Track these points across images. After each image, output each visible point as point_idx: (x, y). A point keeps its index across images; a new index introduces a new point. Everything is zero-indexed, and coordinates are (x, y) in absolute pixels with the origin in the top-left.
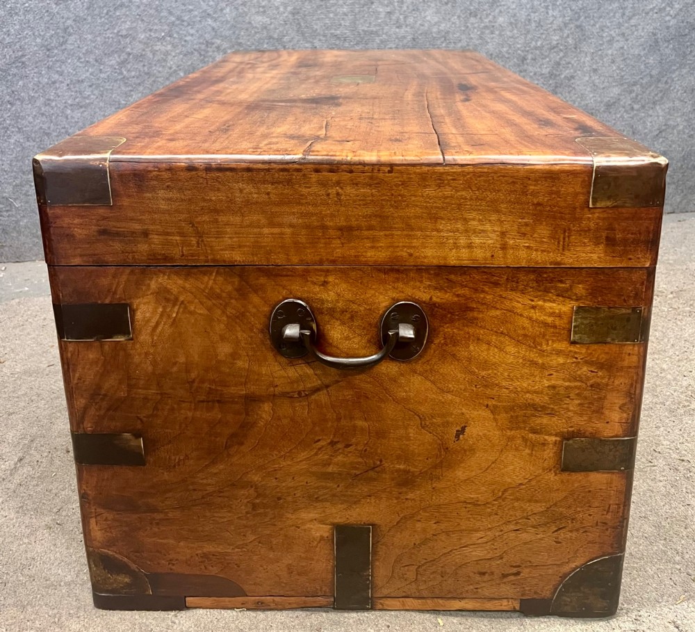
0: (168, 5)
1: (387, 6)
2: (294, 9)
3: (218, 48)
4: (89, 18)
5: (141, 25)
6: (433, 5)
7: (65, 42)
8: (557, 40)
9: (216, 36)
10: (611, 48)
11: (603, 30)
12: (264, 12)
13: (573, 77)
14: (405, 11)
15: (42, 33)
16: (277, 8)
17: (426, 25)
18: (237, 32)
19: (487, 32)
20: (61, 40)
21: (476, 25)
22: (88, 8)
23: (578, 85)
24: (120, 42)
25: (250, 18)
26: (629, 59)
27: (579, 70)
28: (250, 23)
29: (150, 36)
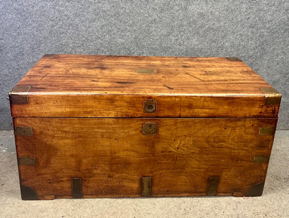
0: (82, 33)
1: (176, 37)
2: (135, 37)
3: (102, 51)
4: (50, 37)
5: (71, 41)
6: (196, 37)
7: (40, 46)
8: (252, 54)
9: (102, 47)
10: (277, 58)
11: (274, 50)
12: (123, 37)
13: (258, 69)
14: (183, 39)
15: (30, 43)
16: (128, 36)
17: (192, 45)
18: (111, 45)
19: (220, 49)
20: (38, 45)
21: (215, 46)
22: (49, 33)
23: (261, 73)
24: (62, 47)
25: (116, 39)
26: (286, 63)
27: (262, 67)
28: (116, 42)
29: (74, 45)
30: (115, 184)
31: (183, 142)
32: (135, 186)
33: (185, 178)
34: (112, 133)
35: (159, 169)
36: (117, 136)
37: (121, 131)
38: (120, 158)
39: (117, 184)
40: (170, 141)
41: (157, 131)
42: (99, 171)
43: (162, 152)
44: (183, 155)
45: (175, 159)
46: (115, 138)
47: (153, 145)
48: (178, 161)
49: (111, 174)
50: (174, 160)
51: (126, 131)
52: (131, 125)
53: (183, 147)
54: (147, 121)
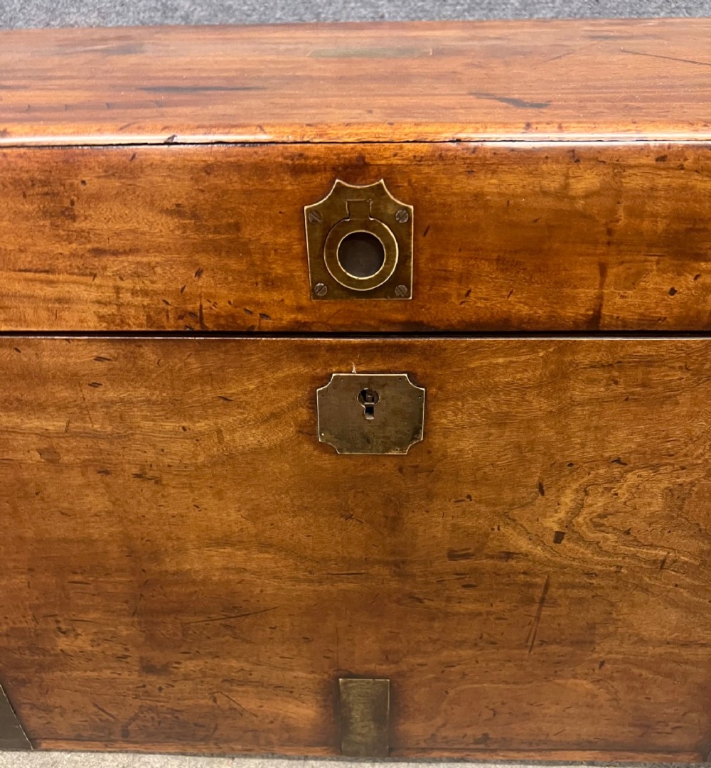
30: (190, 702)
31: (598, 502)
32: (304, 712)
33: (589, 686)
34: (111, 438)
35: (435, 641)
37: (169, 426)
38: (194, 582)
39: (202, 702)
40: (507, 495)
41: (417, 431)
42: (83, 643)
43: (453, 555)
44: (589, 574)
45: (538, 593)
46: (135, 471)
47: (391, 514)
48: (555, 603)
49: (158, 657)
50: (531, 601)
51: (201, 426)
52: (232, 389)
53: (597, 526)
54: (342, 362)
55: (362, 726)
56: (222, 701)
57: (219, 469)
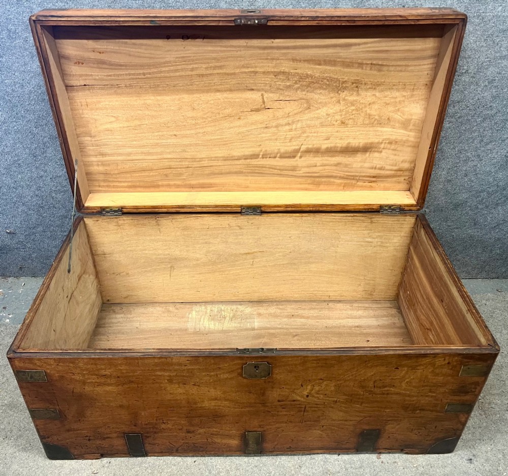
30: (200, 441)
31: (317, 388)
32: (235, 442)
33: (320, 432)
34: (187, 377)
35: (274, 422)
36: (198, 380)
37: (204, 374)
38: (205, 409)
39: (203, 441)
40: (293, 387)
41: (269, 374)
42: (169, 426)
43: (279, 401)
44: (317, 404)
45: (303, 409)
46: (193, 383)
47: (262, 392)
48: (308, 411)
49: (192, 429)
50: (301, 411)
51: (212, 374)
52: (221, 366)
53: (318, 394)
54: (250, 360)
55: (252, 446)
56: (210, 440)
57: (216, 383)
